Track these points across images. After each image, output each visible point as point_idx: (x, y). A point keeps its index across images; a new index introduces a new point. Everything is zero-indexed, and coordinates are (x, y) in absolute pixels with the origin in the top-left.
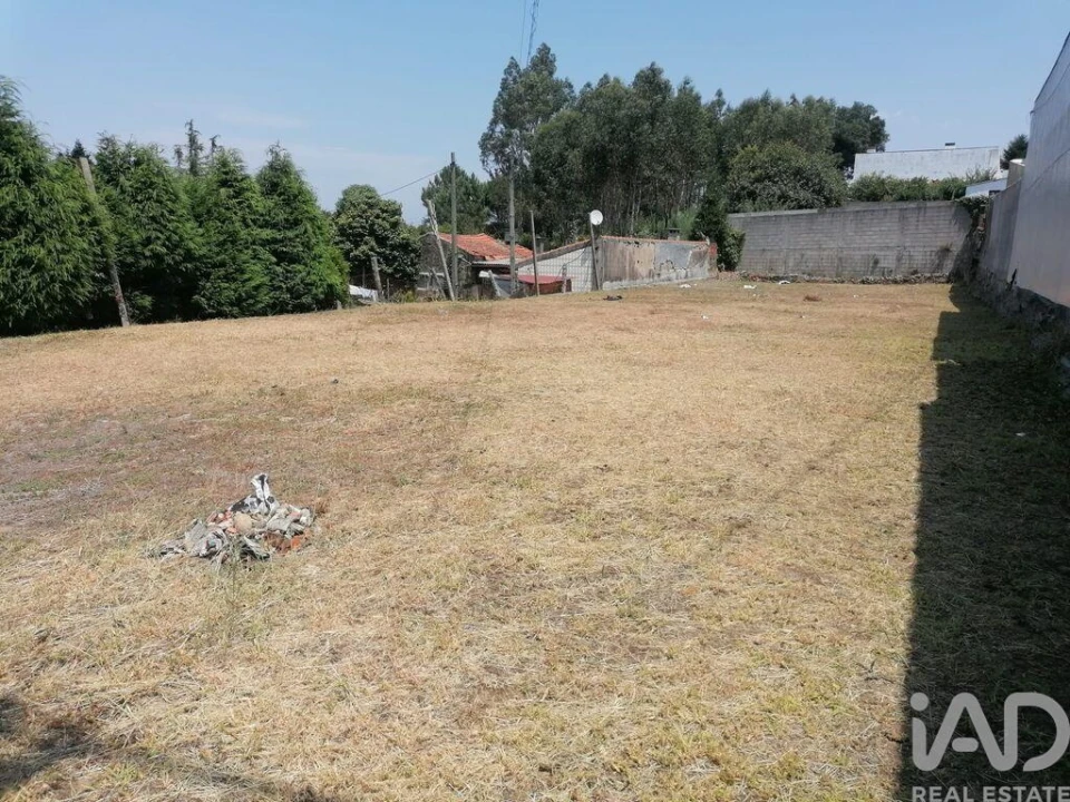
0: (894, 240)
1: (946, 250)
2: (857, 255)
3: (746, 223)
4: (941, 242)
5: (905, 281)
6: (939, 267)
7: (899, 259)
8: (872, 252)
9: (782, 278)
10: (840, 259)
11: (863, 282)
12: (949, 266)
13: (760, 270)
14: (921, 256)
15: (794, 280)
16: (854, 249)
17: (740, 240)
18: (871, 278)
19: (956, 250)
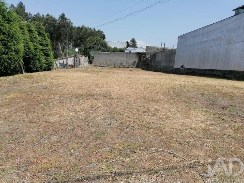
0: (125, 59)
1: (135, 62)
2: (118, 62)
3: (94, 54)
4: (134, 60)
5: (128, 68)
6: (134, 65)
7: (126, 63)
8: (121, 62)
9: (103, 66)
10: (115, 63)
11: (120, 68)
12: (135, 65)
13: (98, 64)
14: (130, 63)
15: (106, 67)
16: (118, 61)
17: (93, 58)
18: (121, 67)
19: (137, 62)
